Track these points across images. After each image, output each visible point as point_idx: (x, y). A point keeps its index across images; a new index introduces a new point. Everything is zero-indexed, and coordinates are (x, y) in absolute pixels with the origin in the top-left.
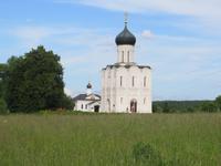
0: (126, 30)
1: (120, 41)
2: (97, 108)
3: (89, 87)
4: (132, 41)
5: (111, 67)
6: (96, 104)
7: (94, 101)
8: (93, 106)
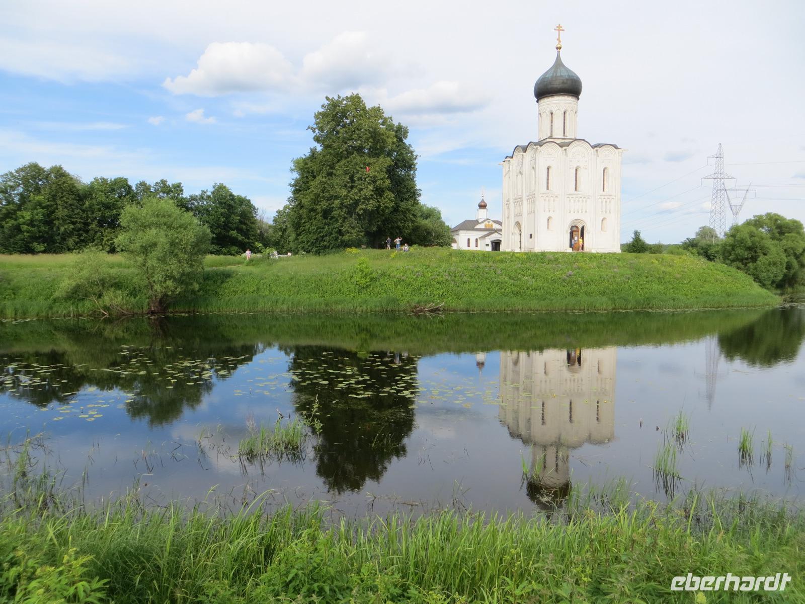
0: (558, 63)
1: (543, 91)
2: (496, 245)
3: (483, 206)
4: (572, 89)
5: (525, 149)
6: (495, 237)
7: (492, 231)
8: (488, 240)
